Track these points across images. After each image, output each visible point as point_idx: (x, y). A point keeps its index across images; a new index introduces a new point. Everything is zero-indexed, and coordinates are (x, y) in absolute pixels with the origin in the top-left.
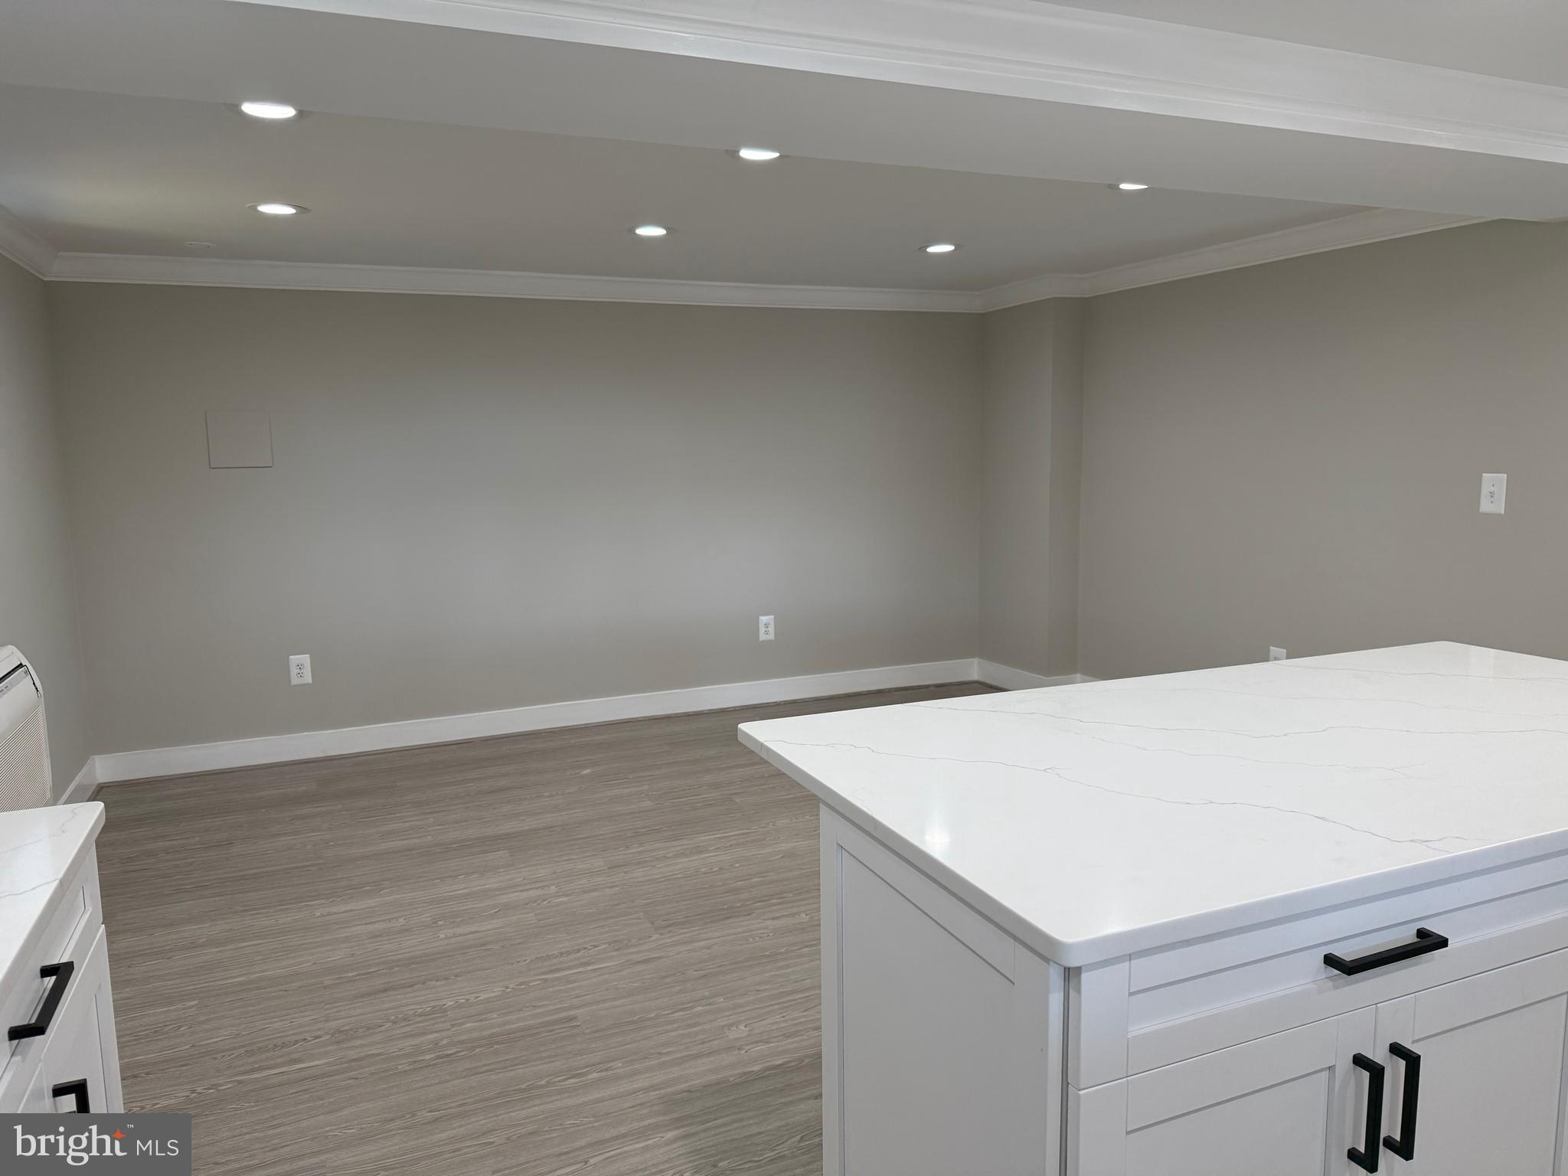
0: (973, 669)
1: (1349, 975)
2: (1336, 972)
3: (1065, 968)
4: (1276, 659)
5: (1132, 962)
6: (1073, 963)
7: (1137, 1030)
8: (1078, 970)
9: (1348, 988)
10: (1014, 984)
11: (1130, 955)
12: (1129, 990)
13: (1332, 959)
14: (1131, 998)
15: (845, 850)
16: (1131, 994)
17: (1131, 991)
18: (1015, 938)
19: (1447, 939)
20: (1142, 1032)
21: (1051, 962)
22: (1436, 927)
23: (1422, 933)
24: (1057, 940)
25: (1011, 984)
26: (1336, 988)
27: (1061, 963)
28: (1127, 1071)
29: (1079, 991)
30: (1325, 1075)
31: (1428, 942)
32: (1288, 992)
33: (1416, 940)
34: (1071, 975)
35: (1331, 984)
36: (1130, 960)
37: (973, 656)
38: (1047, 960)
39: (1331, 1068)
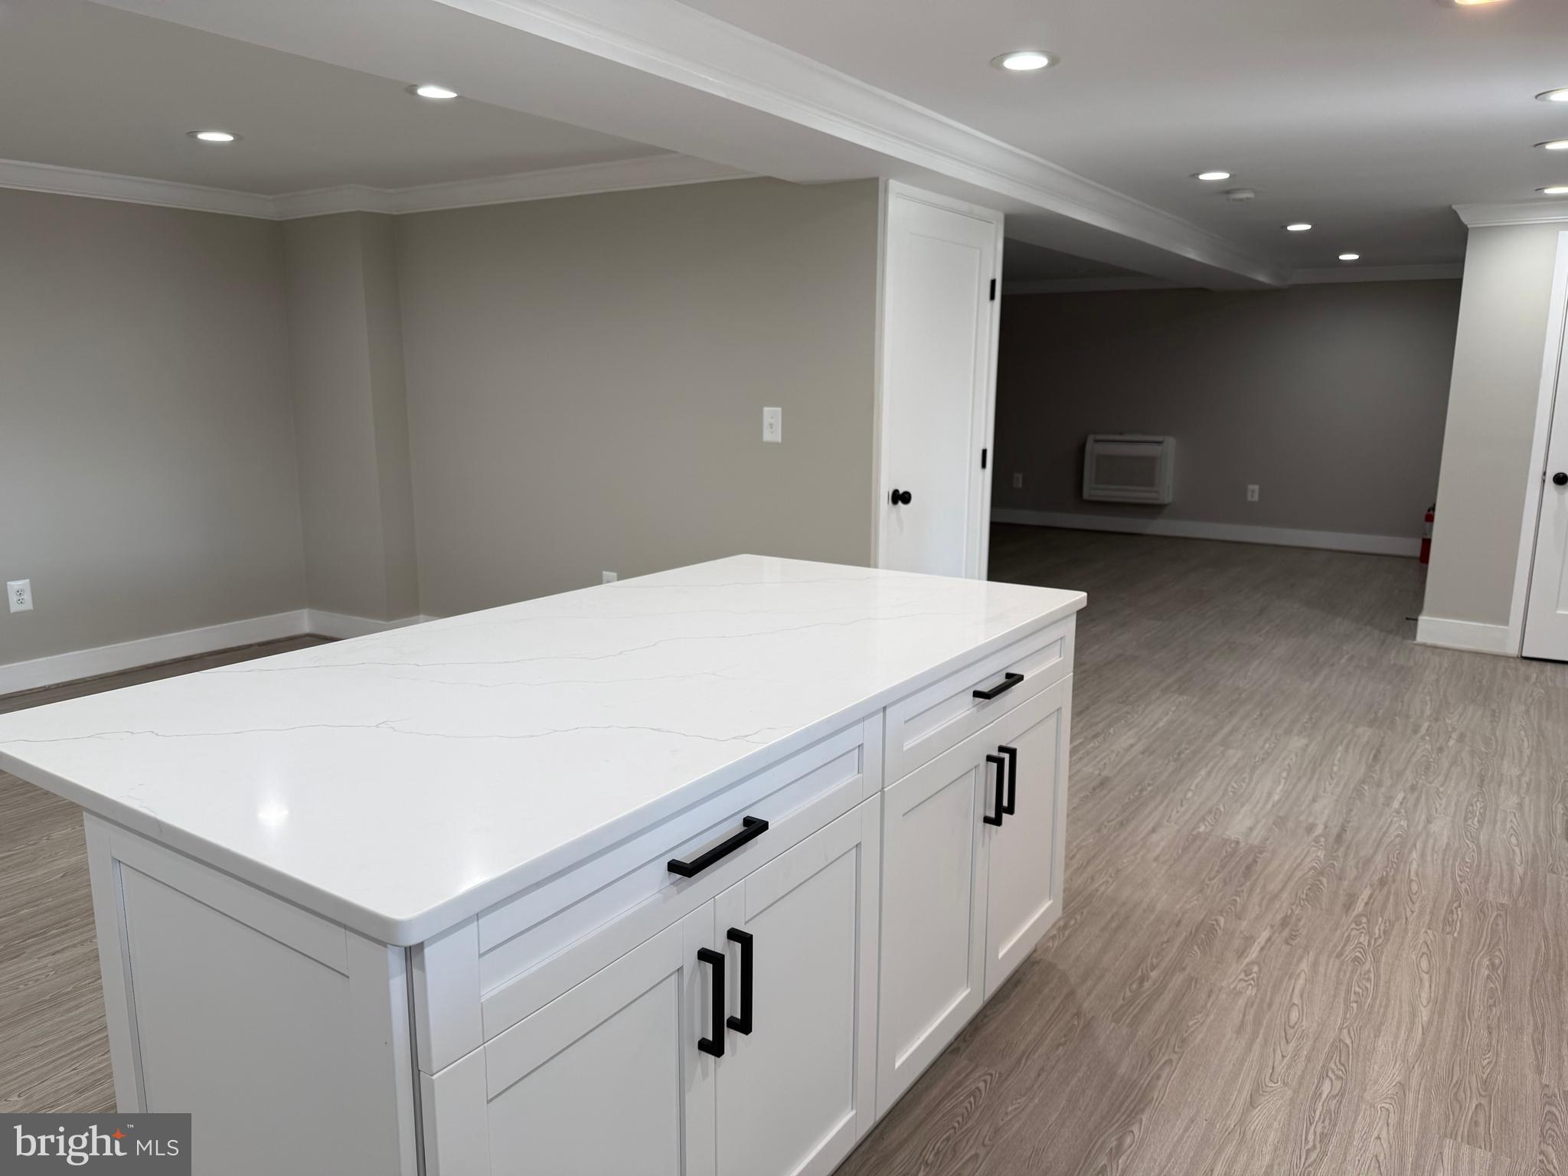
0: (304, 621)
1: (690, 876)
2: (678, 876)
3: (406, 948)
4: (608, 582)
5: (480, 920)
6: (413, 940)
7: (489, 992)
8: (420, 946)
9: (691, 888)
10: (348, 977)
11: (477, 914)
12: (479, 952)
13: (675, 865)
14: (481, 959)
15: (123, 863)
16: (481, 956)
17: (481, 952)
18: (345, 927)
19: (768, 822)
20: (495, 992)
21: (389, 946)
22: (757, 814)
23: (748, 821)
24: (394, 919)
25: (346, 979)
26: (679, 892)
27: (400, 944)
28: (483, 1037)
29: (422, 968)
30: (674, 977)
31: (754, 828)
32: (636, 908)
33: (743, 829)
34: (413, 954)
35: (675, 889)
36: (478, 920)
37: (302, 607)
38: (384, 944)
39: (680, 970)
